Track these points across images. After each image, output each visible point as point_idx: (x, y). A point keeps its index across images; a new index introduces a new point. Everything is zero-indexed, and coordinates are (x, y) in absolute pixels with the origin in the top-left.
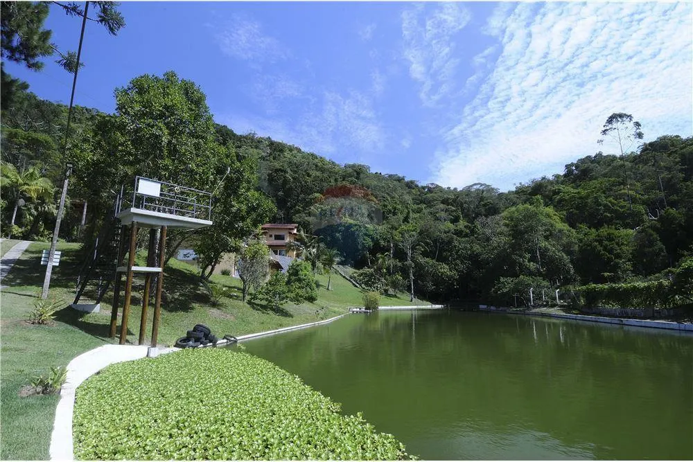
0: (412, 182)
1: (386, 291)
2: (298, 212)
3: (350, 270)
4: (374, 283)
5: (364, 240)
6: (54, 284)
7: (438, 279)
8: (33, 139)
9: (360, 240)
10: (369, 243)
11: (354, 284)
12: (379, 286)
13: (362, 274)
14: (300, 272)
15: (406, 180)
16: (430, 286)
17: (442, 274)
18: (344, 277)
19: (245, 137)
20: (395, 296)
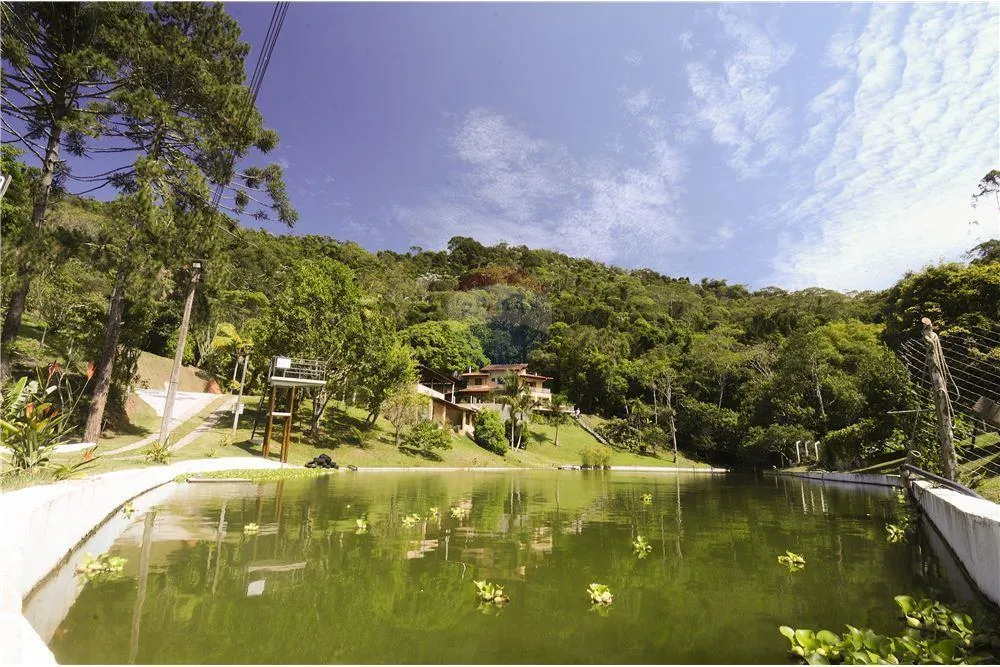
0: (737, 288)
1: (643, 449)
2: (537, 347)
3: (596, 421)
4: (626, 438)
5: (615, 380)
6: (240, 426)
7: (721, 433)
8: (250, 299)
9: (609, 381)
10: (622, 383)
11: (598, 439)
12: (633, 441)
13: (610, 426)
14: (486, 422)
15: (729, 284)
16: (708, 441)
17: (727, 424)
18: (586, 430)
19: (493, 250)
20: (654, 455)
